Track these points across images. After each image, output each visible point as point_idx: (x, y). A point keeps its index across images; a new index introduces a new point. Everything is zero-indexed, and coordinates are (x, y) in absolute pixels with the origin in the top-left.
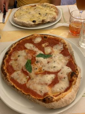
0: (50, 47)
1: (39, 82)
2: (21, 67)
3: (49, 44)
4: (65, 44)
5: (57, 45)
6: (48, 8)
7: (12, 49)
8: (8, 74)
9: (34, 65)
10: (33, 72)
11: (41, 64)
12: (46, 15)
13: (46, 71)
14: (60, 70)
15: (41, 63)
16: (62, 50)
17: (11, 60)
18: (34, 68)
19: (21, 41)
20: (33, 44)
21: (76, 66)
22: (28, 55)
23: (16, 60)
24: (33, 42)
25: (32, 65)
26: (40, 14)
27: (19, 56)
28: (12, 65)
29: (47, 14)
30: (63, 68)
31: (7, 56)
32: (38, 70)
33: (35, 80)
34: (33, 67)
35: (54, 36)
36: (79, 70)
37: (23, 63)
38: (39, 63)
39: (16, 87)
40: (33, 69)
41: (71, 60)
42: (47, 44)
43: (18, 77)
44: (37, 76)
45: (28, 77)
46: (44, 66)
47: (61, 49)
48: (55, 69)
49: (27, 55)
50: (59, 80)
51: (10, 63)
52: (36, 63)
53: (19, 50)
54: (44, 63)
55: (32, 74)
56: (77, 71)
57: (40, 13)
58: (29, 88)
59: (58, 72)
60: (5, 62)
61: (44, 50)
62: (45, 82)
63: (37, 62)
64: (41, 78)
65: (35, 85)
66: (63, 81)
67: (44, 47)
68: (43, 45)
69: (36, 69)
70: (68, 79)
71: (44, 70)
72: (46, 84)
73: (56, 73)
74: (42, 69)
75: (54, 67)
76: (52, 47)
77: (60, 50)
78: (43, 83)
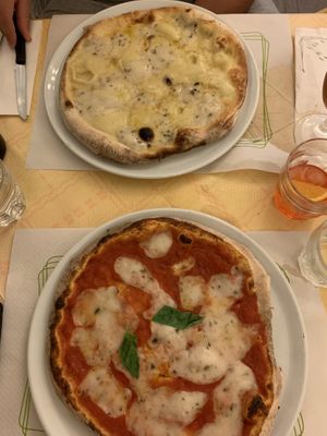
0: (198, 278)
1: (161, 413)
2: (108, 355)
3: (198, 265)
4: (250, 279)
5: (224, 275)
6: (207, 43)
7: (73, 285)
8: (72, 386)
9: (146, 349)
10: (142, 377)
11: (166, 351)
12: (192, 93)
13: (180, 378)
14: (223, 378)
15: (168, 345)
16: (237, 296)
17: (74, 327)
18: (145, 360)
19: (102, 248)
20: (143, 263)
21: (271, 366)
22: (128, 311)
23: (90, 327)
24: (143, 253)
25: (140, 349)
26: (168, 81)
27: (97, 311)
28: (79, 345)
29: (197, 84)
30: (230, 370)
31: (62, 312)
32: (156, 372)
33: (148, 405)
34: (142, 356)
35: (215, 237)
36: (275, 386)
37: (111, 342)
38: (161, 346)
39: (97, 426)
40: (143, 365)
41: (261, 341)
42: (188, 264)
43: (100, 390)
44: (156, 393)
45: (129, 392)
46: (177, 359)
47: (236, 292)
48: (207, 373)
49: (124, 312)
50: (215, 409)
51: (72, 339)
52: (151, 345)
53: (96, 287)
54: (176, 346)
55: (141, 384)
56: (269, 391)
57: (172, 76)
58: (133, 429)
59: (216, 383)
60: (58, 339)
61: (178, 293)
62: (176, 416)
63: (155, 341)
64: (165, 402)
65: (150, 422)
66: (227, 416)
67: (178, 278)
68: (177, 268)
69: (153, 367)
70: (242, 414)
71: (175, 372)
72: (180, 424)
73: (209, 388)
74: (171, 370)
75: (207, 368)
76: (207, 281)
77: (230, 297)
78: (169, 417)
